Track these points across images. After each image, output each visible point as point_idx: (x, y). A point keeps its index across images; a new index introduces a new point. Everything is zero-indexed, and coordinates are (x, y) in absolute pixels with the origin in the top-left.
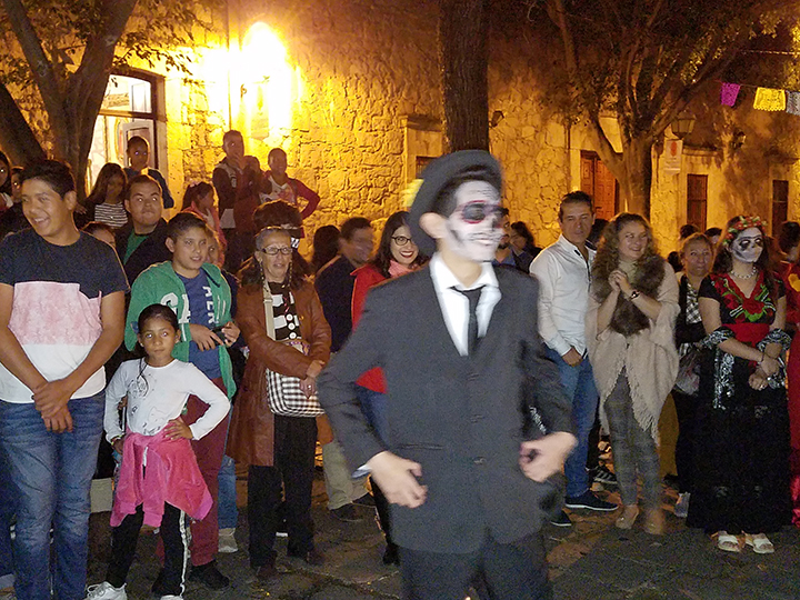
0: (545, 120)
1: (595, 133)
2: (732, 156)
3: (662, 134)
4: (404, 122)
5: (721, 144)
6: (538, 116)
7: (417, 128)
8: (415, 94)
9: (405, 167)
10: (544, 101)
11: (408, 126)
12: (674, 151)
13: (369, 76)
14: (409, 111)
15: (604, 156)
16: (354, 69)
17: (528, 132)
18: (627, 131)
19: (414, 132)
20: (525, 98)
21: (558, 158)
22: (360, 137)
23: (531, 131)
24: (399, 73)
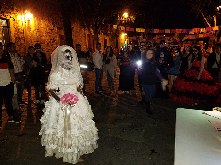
0: (81, 29)
1: (89, 31)
2: (110, 36)
3: (100, 32)
4: (56, 28)
5: (108, 33)
6: (80, 28)
7: (59, 29)
8: (58, 23)
9: (57, 36)
10: (81, 25)
11: (57, 29)
12: (102, 35)
13: (49, 20)
14: (57, 26)
15: (91, 35)
16: (46, 19)
17: (78, 31)
18: (94, 31)
19: (58, 30)
20: (77, 25)
21: (84, 35)
22: (48, 31)
23: (79, 31)
24: (55, 20)
